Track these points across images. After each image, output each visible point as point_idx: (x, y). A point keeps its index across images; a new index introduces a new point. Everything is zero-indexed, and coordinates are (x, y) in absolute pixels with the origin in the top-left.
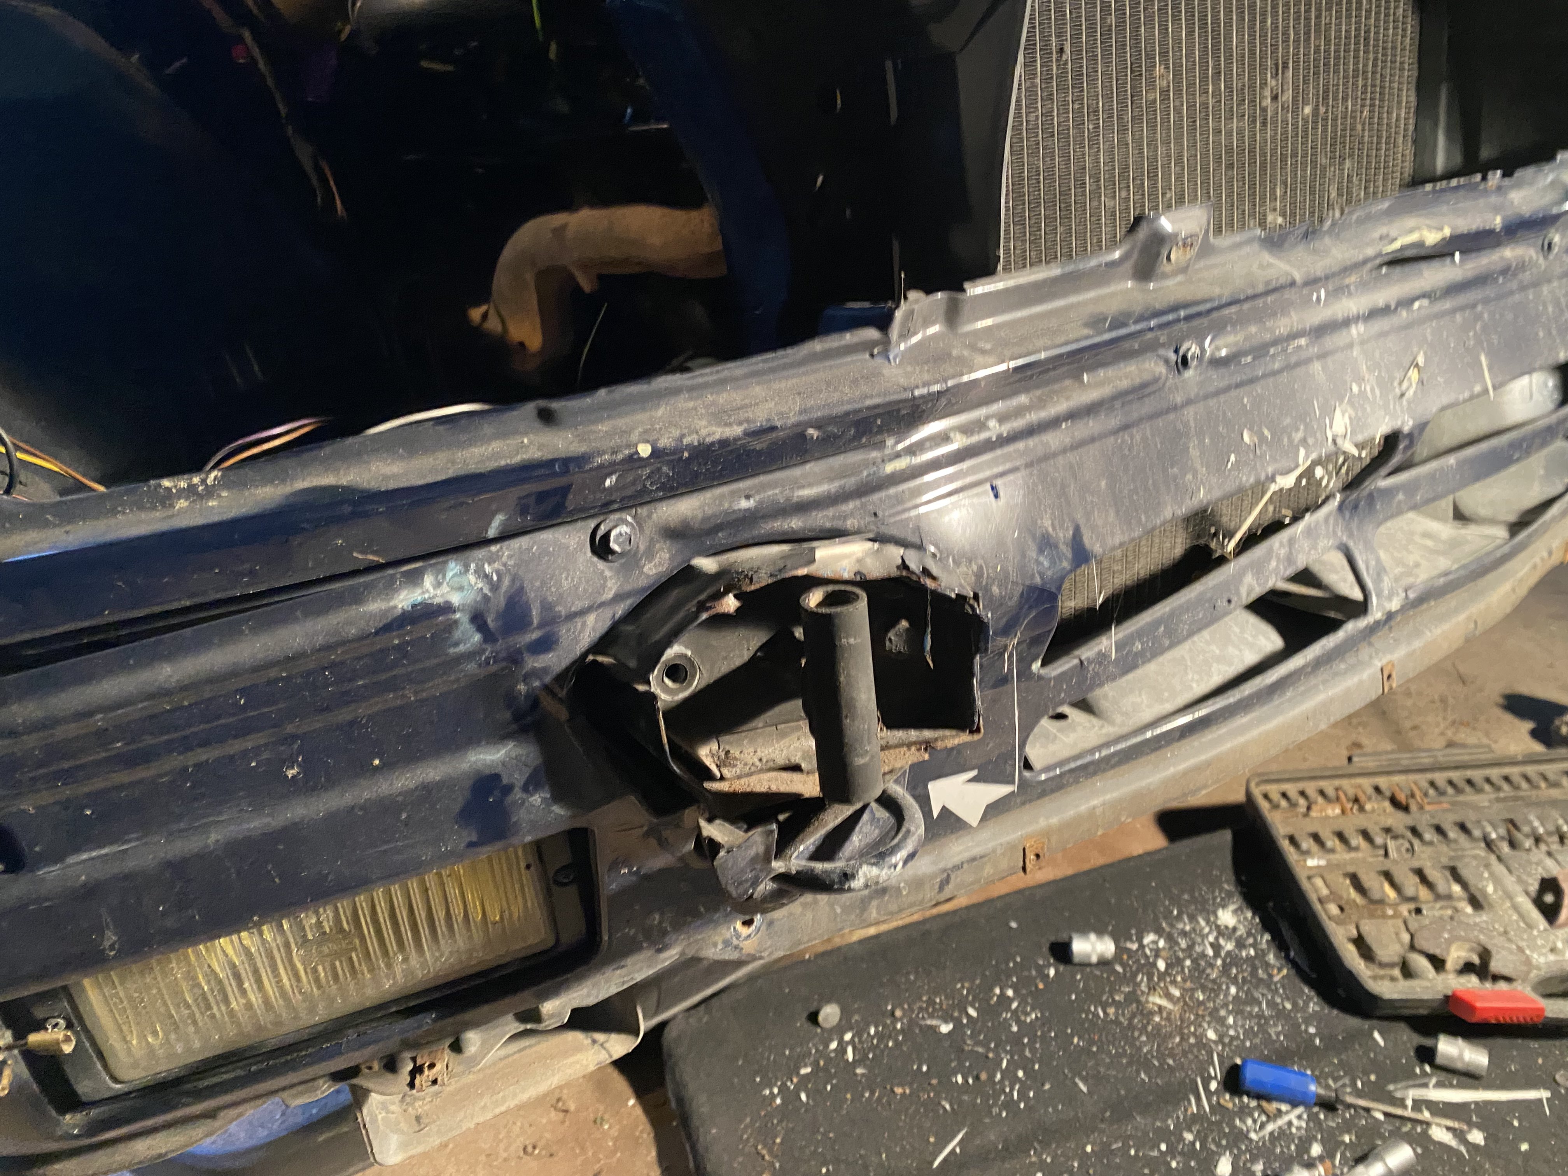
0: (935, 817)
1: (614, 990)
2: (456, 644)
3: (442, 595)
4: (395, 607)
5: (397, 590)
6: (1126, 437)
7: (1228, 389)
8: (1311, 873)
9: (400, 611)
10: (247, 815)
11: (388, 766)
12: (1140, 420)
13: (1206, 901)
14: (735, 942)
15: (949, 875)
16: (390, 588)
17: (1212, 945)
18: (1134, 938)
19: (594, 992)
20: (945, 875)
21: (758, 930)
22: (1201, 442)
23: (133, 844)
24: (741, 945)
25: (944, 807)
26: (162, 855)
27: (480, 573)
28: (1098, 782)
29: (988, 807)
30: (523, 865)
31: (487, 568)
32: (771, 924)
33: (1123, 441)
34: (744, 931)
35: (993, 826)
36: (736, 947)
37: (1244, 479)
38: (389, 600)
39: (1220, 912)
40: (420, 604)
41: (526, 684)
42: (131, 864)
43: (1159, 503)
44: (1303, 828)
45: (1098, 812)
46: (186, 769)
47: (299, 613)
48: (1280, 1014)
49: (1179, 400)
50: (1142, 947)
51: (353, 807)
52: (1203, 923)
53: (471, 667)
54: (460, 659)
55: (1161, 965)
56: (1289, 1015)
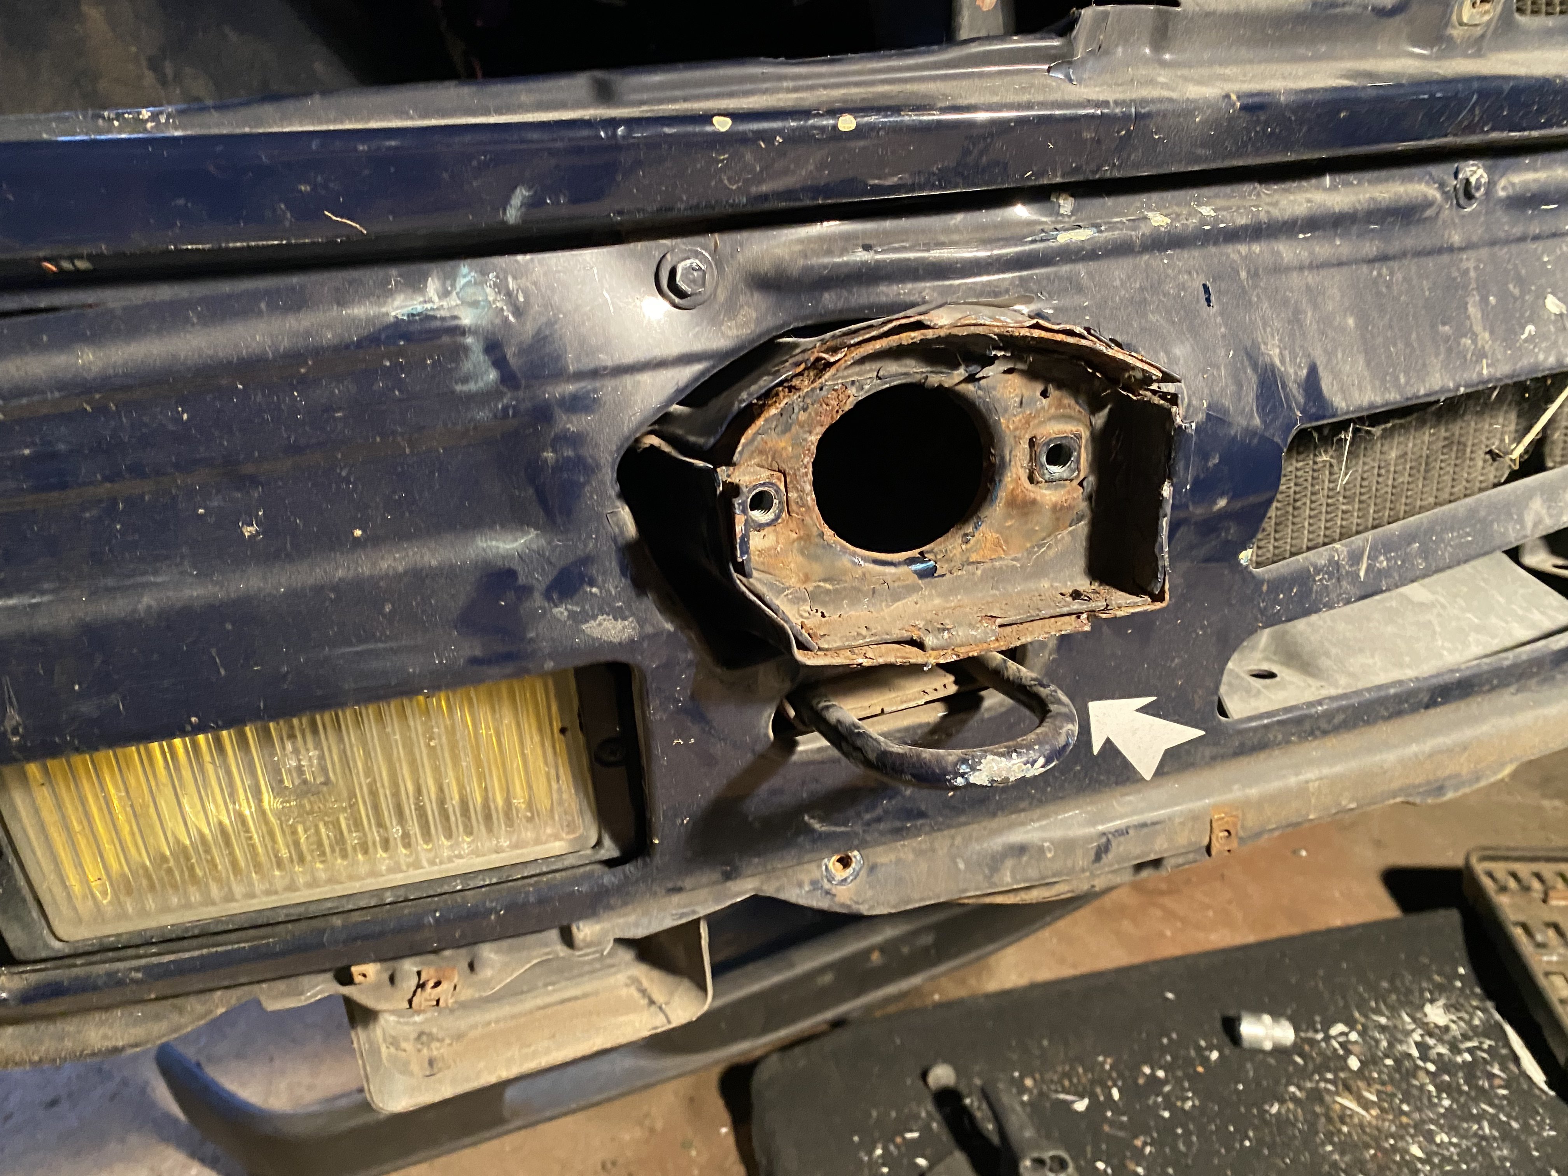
0: (1096, 752)
1: (669, 923)
2: (465, 380)
3: (449, 309)
4: (387, 314)
5: (390, 293)
6: (1384, 271)
7: (1522, 239)
8: (1549, 968)
9: (392, 319)
10: (190, 580)
11: (373, 541)
12: (1404, 255)
13: (1409, 992)
14: (827, 885)
15: (1108, 840)
16: (384, 292)
17: (1417, 1044)
18: (1319, 1026)
19: (645, 921)
20: (1104, 840)
21: (856, 875)
22: (1484, 300)
23: (46, 598)
24: (834, 891)
25: (1108, 741)
26: (81, 614)
27: (501, 287)
28: (1314, 749)
29: (1167, 751)
30: (556, 726)
31: (512, 284)
32: (873, 869)
33: (1380, 274)
34: (839, 872)
35: (1173, 786)
36: (828, 893)
37: (1541, 357)
38: (380, 305)
39: (1428, 1008)
40: (419, 314)
41: (554, 451)
42: (42, 622)
43: (1424, 365)
44: (1537, 914)
45: (1312, 787)
46: (114, 502)
47: (263, 306)
48: (1506, 1134)
49: (1456, 239)
50: (1327, 1038)
51: (322, 587)
52: (1407, 1019)
53: (482, 415)
54: (470, 398)
55: (1354, 1063)
56: (1517, 1138)
